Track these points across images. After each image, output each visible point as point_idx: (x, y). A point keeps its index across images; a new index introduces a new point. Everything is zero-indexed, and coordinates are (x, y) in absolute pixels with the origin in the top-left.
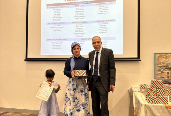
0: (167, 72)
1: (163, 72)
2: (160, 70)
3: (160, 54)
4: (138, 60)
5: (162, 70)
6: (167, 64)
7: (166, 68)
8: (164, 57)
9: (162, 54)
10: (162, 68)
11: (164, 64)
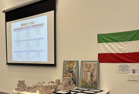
0: (69, 74)
1: (67, 74)
2: (65, 73)
3: (67, 61)
4: (55, 65)
5: (67, 73)
6: (69, 69)
7: (69, 72)
8: (69, 64)
9: (68, 62)
10: (67, 72)
11: (68, 69)
